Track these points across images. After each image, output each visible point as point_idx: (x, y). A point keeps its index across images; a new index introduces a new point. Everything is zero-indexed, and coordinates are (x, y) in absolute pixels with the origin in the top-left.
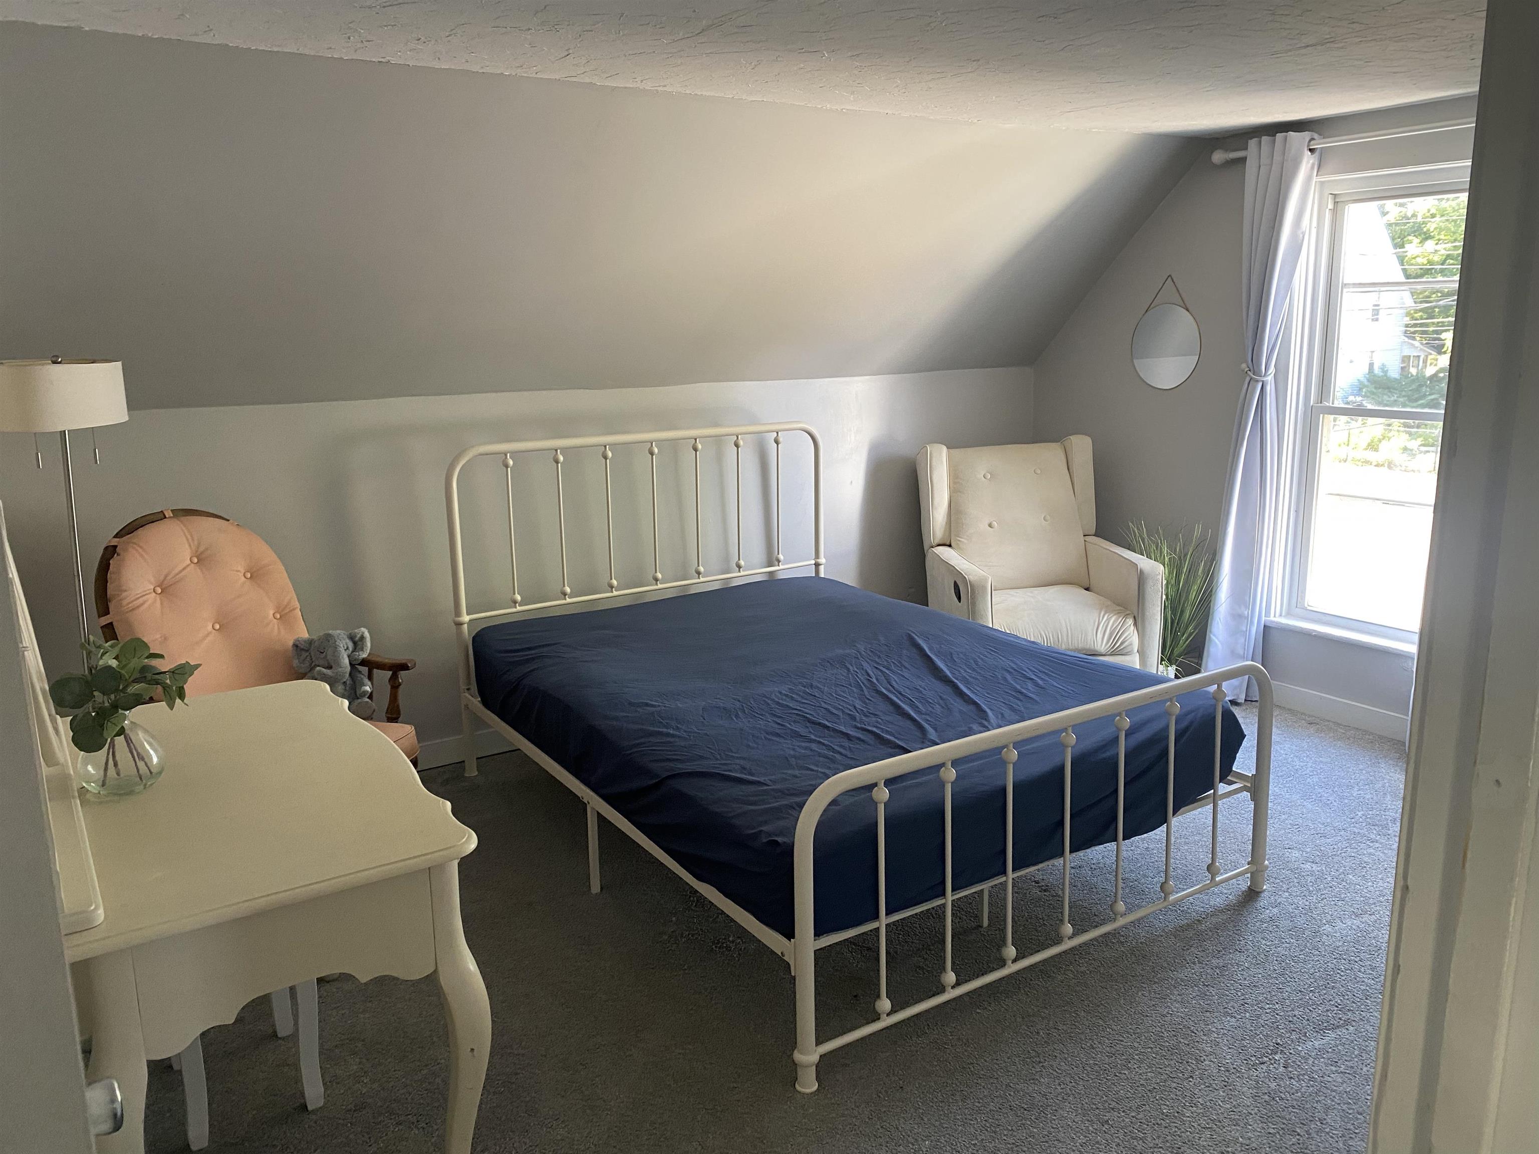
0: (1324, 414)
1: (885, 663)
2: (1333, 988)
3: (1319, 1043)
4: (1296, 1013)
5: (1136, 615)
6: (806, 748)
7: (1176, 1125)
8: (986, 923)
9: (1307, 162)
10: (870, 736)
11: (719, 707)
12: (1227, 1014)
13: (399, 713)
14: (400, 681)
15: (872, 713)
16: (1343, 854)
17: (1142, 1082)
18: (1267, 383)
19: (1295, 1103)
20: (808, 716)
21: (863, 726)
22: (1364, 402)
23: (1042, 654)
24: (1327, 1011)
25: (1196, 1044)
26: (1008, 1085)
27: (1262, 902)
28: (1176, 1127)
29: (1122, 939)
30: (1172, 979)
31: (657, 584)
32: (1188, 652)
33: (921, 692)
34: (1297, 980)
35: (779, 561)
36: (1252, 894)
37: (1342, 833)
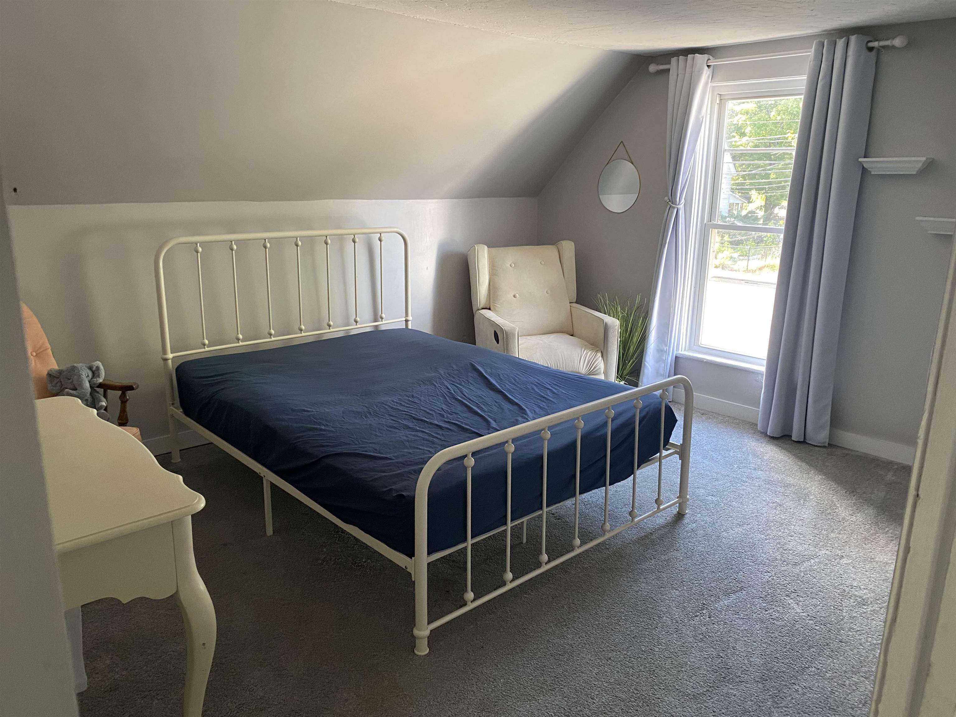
0: (712, 228)
1: (458, 381)
2: (732, 569)
3: (727, 601)
4: (712, 585)
5: (603, 351)
6: (414, 436)
7: (651, 657)
8: (525, 541)
9: (706, 73)
10: (455, 426)
11: (353, 411)
12: (673, 588)
13: (127, 420)
14: (128, 398)
15: (454, 413)
16: (729, 490)
17: (628, 632)
18: (680, 209)
19: (717, 638)
20: (413, 415)
21: (449, 420)
22: (735, 222)
23: (552, 373)
24: (730, 582)
25: (657, 607)
26: (548, 641)
27: (686, 521)
28: (651, 658)
29: (607, 547)
30: (639, 569)
31: (301, 333)
32: (631, 373)
33: (483, 399)
34: (711, 565)
35: (382, 318)
36: (680, 516)
37: (727, 478)
